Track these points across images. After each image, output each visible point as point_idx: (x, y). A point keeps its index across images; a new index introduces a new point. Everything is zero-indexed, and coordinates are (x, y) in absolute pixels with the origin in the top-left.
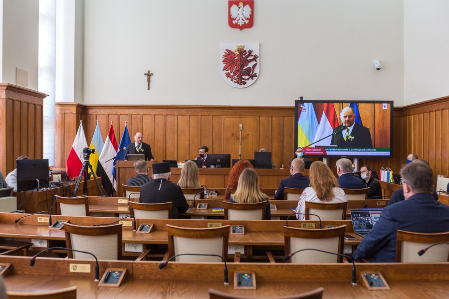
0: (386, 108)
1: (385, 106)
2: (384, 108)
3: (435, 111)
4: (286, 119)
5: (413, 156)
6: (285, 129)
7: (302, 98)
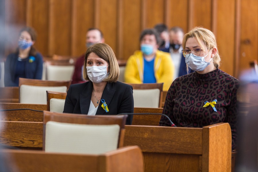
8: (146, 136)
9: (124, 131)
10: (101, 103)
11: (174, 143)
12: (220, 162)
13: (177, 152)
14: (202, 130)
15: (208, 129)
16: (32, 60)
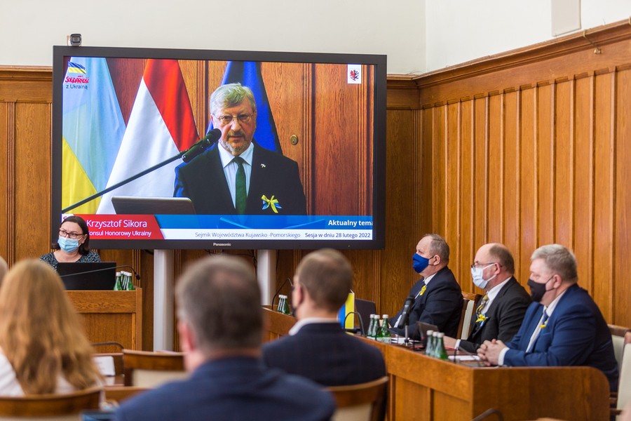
0: (359, 81)
1: (354, 75)
2: (350, 81)
3: (504, 93)
4: (26, 112)
5: (433, 244)
6: (22, 147)
7: (76, 37)
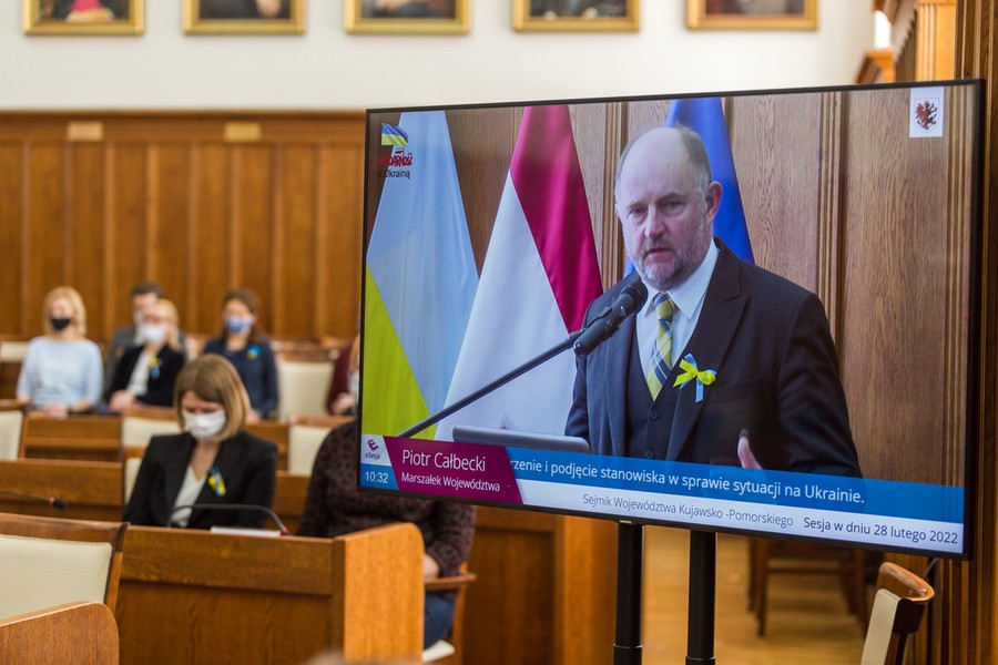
8: (225, 553)
9: (120, 556)
10: (209, 475)
11: (278, 570)
12: (384, 605)
13: (286, 588)
14: (333, 545)
15: (343, 543)
16: (253, 353)
